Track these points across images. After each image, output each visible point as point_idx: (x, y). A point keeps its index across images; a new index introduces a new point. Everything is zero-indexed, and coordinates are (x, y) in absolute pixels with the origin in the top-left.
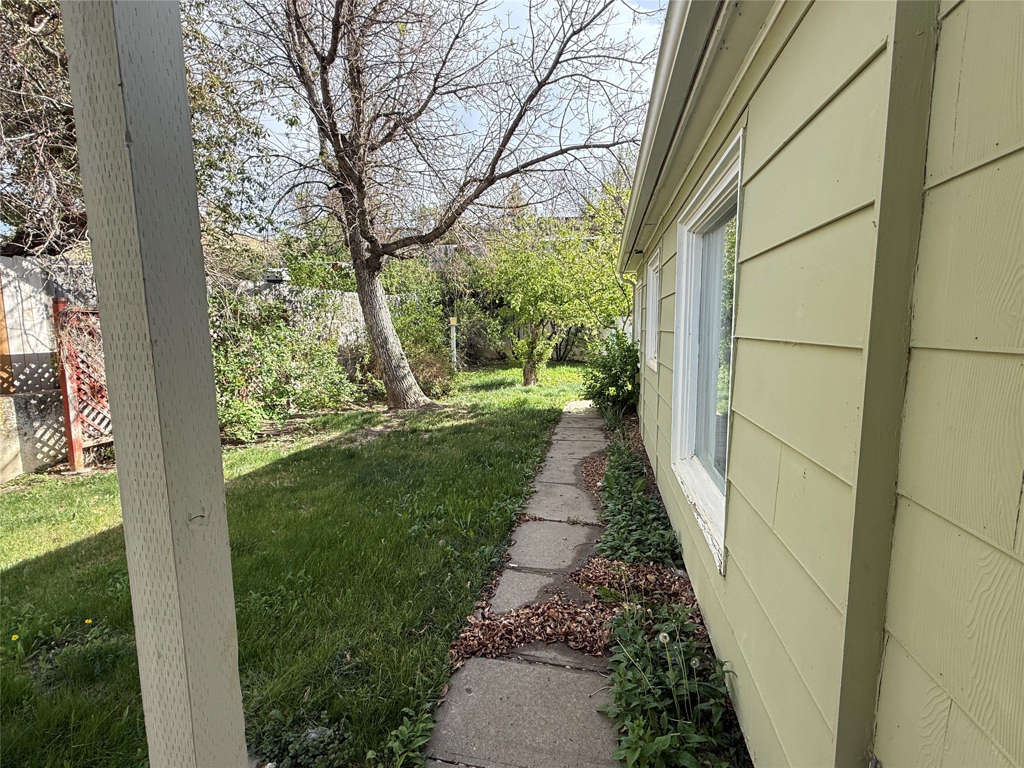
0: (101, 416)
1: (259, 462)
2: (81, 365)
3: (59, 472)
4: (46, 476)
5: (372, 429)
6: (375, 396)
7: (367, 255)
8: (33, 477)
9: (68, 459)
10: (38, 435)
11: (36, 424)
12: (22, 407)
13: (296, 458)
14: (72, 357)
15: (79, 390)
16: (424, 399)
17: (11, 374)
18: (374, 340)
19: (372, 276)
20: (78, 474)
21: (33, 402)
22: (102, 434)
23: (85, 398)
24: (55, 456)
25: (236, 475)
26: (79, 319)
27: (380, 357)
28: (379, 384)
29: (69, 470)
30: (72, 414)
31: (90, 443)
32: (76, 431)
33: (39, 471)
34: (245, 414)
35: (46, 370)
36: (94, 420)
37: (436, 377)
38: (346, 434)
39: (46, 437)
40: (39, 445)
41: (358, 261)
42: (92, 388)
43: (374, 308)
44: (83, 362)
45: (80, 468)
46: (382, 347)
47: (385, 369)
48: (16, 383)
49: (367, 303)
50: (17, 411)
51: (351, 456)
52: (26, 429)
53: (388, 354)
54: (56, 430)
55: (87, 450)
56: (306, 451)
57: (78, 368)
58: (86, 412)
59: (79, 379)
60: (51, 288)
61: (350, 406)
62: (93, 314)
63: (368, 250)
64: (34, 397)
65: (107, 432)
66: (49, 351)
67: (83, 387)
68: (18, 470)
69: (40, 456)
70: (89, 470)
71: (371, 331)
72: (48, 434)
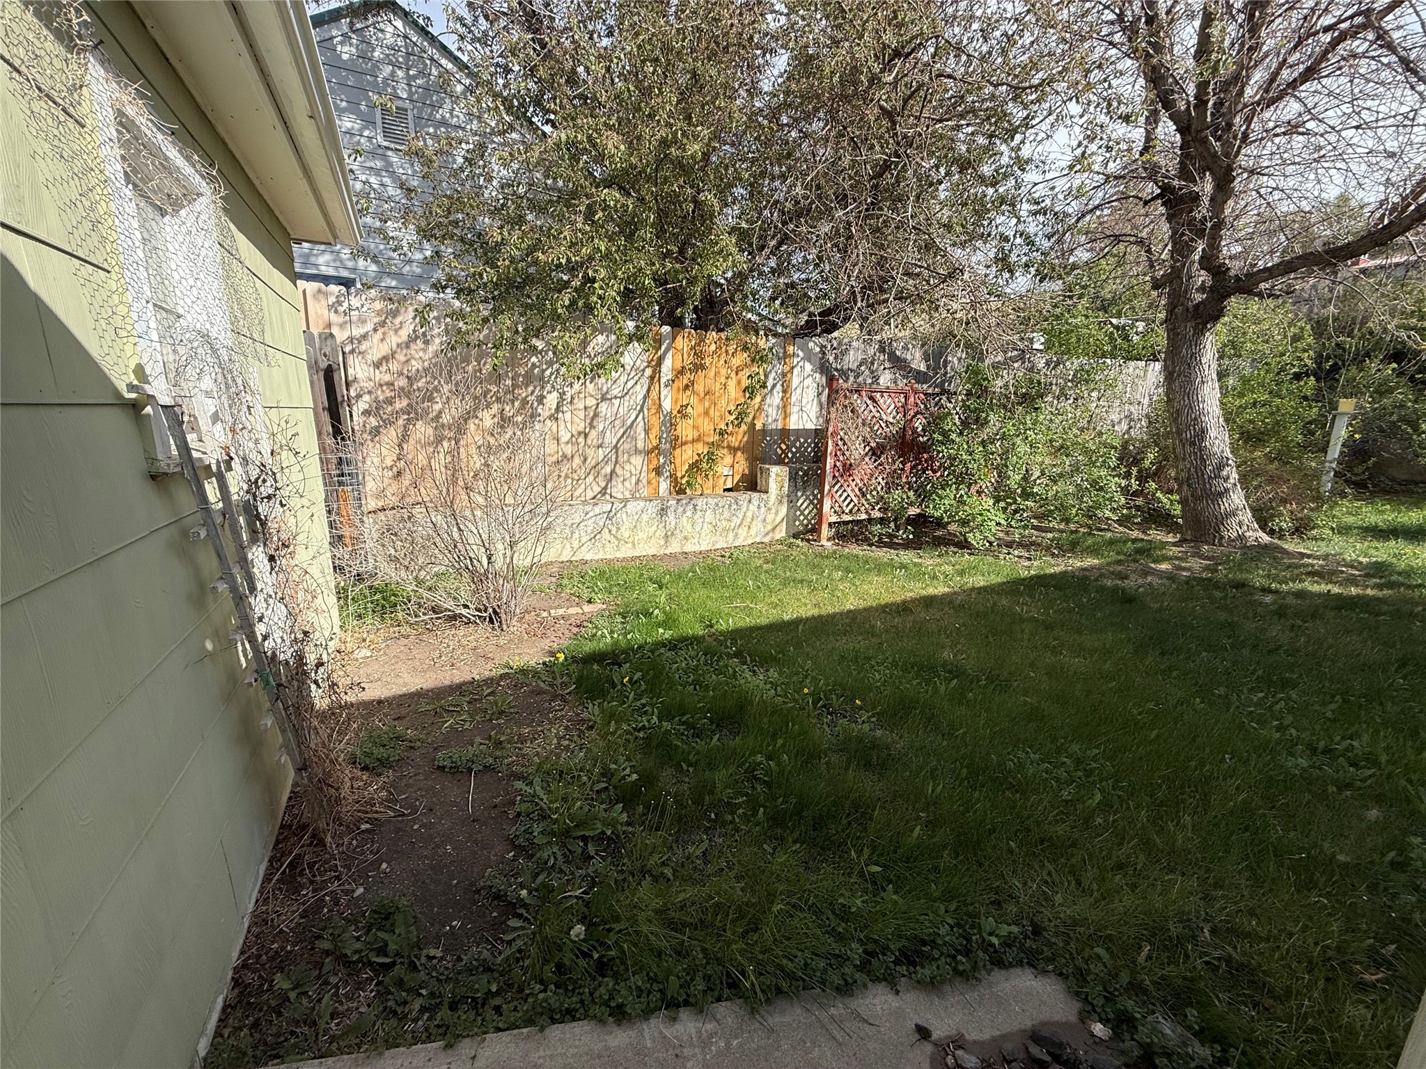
0: (845, 494)
1: (993, 576)
2: (840, 443)
3: (808, 541)
4: (799, 542)
5: (1153, 565)
6: (1158, 518)
7: (1199, 297)
8: (792, 540)
9: (815, 530)
10: (799, 504)
11: (799, 494)
12: (793, 477)
13: (1040, 582)
14: (835, 434)
15: (835, 466)
16: (1258, 536)
17: (787, 447)
18: (1179, 432)
19: (1200, 330)
20: (822, 546)
21: (801, 473)
22: (843, 512)
23: (837, 474)
24: (807, 525)
25: (970, 585)
26: (846, 397)
27: (1184, 459)
28: (1169, 502)
29: (815, 540)
30: (827, 488)
31: (834, 519)
32: (827, 505)
33: (795, 536)
34: (981, 515)
35: (809, 446)
36: (841, 496)
37: (1284, 501)
38: (1109, 564)
39: (804, 507)
40: (798, 513)
41: (1179, 310)
42: (844, 465)
43: (1192, 382)
44: (841, 439)
45: (824, 542)
46: (1193, 444)
47: (1189, 478)
48: (790, 455)
49: (1179, 375)
50: (790, 480)
51: (1128, 599)
52: (793, 497)
53: (1202, 456)
54: (811, 502)
55: (830, 524)
56: (1052, 575)
57: (837, 445)
58: (837, 487)
59: (836, 455)
60: (824, 368)
61: (1110, 525)
62: (856, 391)
63: (1202, 289)
64: (801, 469)
65: (847, 511)
66: (814, 427)
67: (838, 464)
68: (781, 533)
69: (797, 523)
70: (829, 544)
71: (1176, 420)
72: (805, 505)
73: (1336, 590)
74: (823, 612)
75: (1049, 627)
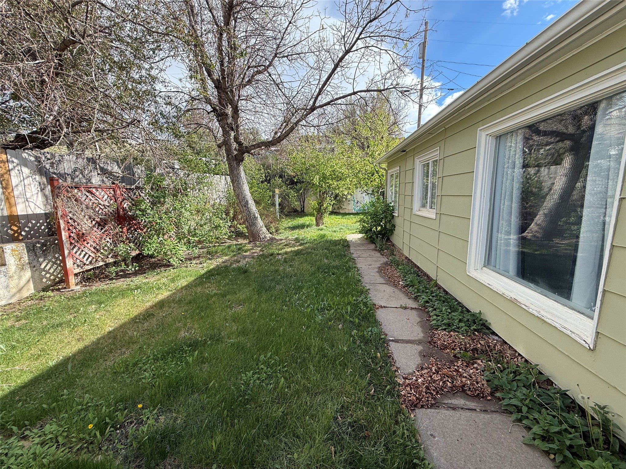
0: (84, 253)
1: (189, 278)
2: (70, 221)
3: (59, 290)
4: (50, 293)
5: (245, 254)
6: (239, 234)
7: (235, 153)
8: (42, 294)
9: (64, 280)
10: (42, 267)
11: (41, 260)
12: (31, 249)
13: (210, 274)
14: (64, 216)
15: (70, 237)
16: (269, 236)
17: (19, 228)
18: (240, 202)
19: (238, 165)
20: (73, 290)
21: (38, 245)
22: (85, 264)
23: (73, 242)
24: (54, 280)
25: (180, 286)
26: (68, 191)
27: (244, 212)
28: (242, 228)
29: (65, 288)
30: (66, 252)
31: (77, 271)
32: (69, 263)
33: (45, 290)
35: (42, 224)
36: (80, 254)
37: (271, 223)
38: (231, 257)
39: (48, 268)
40: (43, 273)
41: (230, 156)
42: (78, 235)
43: (240, 184)
44: (71, 219)
45: (73, 287)
46: (245, 206)
47: (247, 219)
48: (23, 233)
49: (235, 181)
50: (28, 252)
52: (35, 263)
53: (249, 211)
54: (54, 263)
55: (76, 275)
56: (213, 269)
57: (69, 223)
58: (75, 250)
59: (69, 229)
60: (41, 171)
61: (225, 240)
62: (76, 188)
63: (235, 149)
64: (39, 243)
65: (88, 263)
66: (43, 212)
67: (72, 235)
68: (30, 290)
69: (44, 280)
70: (78, 287)
71: (238, 197)
72: (49, 266)
73: (293, 249)
74: (87, 342)
75: (224, 296)
